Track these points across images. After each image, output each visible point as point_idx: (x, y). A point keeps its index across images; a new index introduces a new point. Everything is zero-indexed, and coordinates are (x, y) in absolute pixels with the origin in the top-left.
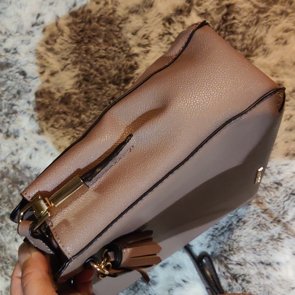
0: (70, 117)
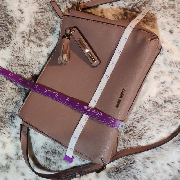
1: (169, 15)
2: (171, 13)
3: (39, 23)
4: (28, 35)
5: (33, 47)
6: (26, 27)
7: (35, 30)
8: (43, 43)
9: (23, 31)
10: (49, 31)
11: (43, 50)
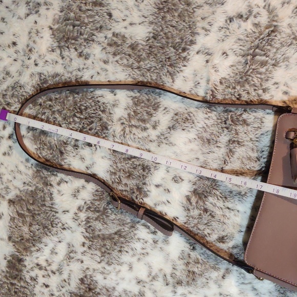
0: (132, 59)
3: (138, 101)
4: (128, 119)
5: (136, 133)
6: (123, 110)
7: (134, 112)
8: (148, 125)
9: (120, 116)
10: (153, 108)
11: (150, 134)
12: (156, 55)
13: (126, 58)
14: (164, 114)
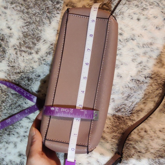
1: (133, 6)
2: (135, 4)
3: (26, 34)
4: (19, 46)
5: (25, 56)
6: (16, 40)
7: (24, 41)
8: (33, 51)
9: (14, 44)
10: (36, 40)
11: (34, 57)
12: (39, 5)
13: (19, 6)
14: (44, 44)
